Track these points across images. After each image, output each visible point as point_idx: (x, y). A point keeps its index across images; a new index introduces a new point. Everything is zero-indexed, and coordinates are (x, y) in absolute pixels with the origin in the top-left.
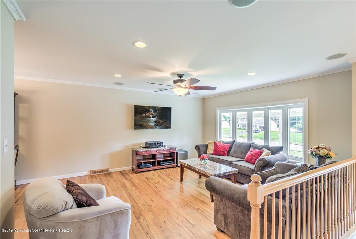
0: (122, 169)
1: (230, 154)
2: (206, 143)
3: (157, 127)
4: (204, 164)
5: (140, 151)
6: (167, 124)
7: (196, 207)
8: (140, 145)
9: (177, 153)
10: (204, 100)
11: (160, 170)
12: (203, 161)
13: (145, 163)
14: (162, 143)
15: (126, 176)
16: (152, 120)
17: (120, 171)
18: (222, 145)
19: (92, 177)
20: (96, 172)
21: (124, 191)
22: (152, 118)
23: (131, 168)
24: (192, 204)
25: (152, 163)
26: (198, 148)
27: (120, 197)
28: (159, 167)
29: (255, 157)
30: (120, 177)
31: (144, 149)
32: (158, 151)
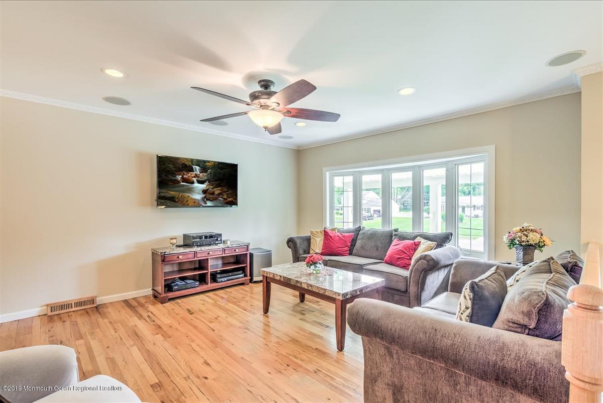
0: (129, 295)
1: (354, 251)
2: (308, 234)
3: (208, 202)
4: (315, 272)
5: (171, 253)
6: (229, 198)
7: (311, 367)
8: (172, 241)
9: (251, 255)
10: (299, 154)
11: (217, 292)
12: (313, 267)
13: (183, 279)
14: (220, 235)
15: (140, 310)
16: (197, 187)
17: (126, 300)
18: (338, 236)
19: (51, 319)
20: (62, 306)
21: (135, 348)
22: (196, 185)
23: (151, 292)
24: (299, 362)
25: (198, 277)
26: (292, 244)
27: (126, 362)
28: (215, 285)
29: (406, 255)
30: (126, 313)
31: (182, 250)
32: (211, 253)
